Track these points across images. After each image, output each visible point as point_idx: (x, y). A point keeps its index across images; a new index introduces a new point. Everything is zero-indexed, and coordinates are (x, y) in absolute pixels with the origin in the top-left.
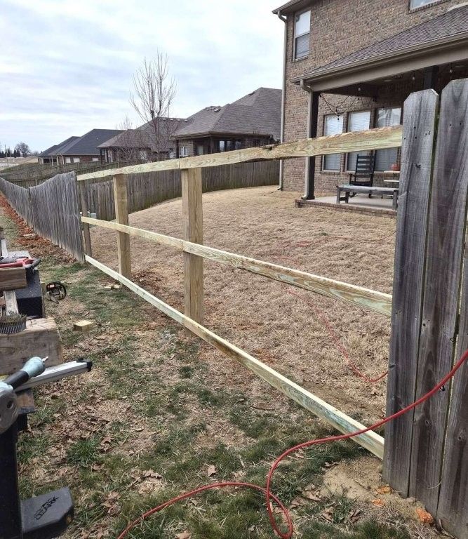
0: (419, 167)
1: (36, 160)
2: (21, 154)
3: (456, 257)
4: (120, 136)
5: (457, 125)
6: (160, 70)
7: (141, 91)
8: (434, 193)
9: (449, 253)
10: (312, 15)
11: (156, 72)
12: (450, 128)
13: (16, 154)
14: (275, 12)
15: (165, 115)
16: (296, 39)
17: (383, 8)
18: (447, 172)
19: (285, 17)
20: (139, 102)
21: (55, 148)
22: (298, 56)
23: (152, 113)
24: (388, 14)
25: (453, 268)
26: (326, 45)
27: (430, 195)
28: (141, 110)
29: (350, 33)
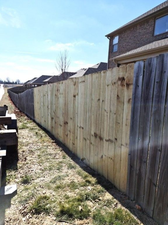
0: (138, 86)
1: (22, 85)
2: (18, 83)
3: (149, 116)
4: (51, 78)
5: (150, 72)
6: (65, 55)
7: (59, 62)
8: (143, 95)
9: (147, 115)
10: (119, 37)
11: (64, 56)
12: (148, 73)
13: (16, 83)
14: (106, 36)
15: (66, 71)
16: (113, 45)
17: (144, 35)
18: (147, 88)
19: (110, 38)
20: (58, 66)
21: (29, 81)
22: (114, 51)
23: (62, 70)
24: (146, 37)
25: (148, 120)
26: (124, 48)
27: (141, 95)
28: (58, 69)
29: (132, 44)
